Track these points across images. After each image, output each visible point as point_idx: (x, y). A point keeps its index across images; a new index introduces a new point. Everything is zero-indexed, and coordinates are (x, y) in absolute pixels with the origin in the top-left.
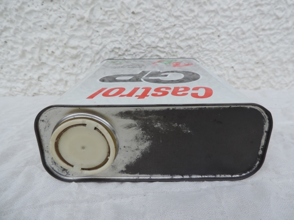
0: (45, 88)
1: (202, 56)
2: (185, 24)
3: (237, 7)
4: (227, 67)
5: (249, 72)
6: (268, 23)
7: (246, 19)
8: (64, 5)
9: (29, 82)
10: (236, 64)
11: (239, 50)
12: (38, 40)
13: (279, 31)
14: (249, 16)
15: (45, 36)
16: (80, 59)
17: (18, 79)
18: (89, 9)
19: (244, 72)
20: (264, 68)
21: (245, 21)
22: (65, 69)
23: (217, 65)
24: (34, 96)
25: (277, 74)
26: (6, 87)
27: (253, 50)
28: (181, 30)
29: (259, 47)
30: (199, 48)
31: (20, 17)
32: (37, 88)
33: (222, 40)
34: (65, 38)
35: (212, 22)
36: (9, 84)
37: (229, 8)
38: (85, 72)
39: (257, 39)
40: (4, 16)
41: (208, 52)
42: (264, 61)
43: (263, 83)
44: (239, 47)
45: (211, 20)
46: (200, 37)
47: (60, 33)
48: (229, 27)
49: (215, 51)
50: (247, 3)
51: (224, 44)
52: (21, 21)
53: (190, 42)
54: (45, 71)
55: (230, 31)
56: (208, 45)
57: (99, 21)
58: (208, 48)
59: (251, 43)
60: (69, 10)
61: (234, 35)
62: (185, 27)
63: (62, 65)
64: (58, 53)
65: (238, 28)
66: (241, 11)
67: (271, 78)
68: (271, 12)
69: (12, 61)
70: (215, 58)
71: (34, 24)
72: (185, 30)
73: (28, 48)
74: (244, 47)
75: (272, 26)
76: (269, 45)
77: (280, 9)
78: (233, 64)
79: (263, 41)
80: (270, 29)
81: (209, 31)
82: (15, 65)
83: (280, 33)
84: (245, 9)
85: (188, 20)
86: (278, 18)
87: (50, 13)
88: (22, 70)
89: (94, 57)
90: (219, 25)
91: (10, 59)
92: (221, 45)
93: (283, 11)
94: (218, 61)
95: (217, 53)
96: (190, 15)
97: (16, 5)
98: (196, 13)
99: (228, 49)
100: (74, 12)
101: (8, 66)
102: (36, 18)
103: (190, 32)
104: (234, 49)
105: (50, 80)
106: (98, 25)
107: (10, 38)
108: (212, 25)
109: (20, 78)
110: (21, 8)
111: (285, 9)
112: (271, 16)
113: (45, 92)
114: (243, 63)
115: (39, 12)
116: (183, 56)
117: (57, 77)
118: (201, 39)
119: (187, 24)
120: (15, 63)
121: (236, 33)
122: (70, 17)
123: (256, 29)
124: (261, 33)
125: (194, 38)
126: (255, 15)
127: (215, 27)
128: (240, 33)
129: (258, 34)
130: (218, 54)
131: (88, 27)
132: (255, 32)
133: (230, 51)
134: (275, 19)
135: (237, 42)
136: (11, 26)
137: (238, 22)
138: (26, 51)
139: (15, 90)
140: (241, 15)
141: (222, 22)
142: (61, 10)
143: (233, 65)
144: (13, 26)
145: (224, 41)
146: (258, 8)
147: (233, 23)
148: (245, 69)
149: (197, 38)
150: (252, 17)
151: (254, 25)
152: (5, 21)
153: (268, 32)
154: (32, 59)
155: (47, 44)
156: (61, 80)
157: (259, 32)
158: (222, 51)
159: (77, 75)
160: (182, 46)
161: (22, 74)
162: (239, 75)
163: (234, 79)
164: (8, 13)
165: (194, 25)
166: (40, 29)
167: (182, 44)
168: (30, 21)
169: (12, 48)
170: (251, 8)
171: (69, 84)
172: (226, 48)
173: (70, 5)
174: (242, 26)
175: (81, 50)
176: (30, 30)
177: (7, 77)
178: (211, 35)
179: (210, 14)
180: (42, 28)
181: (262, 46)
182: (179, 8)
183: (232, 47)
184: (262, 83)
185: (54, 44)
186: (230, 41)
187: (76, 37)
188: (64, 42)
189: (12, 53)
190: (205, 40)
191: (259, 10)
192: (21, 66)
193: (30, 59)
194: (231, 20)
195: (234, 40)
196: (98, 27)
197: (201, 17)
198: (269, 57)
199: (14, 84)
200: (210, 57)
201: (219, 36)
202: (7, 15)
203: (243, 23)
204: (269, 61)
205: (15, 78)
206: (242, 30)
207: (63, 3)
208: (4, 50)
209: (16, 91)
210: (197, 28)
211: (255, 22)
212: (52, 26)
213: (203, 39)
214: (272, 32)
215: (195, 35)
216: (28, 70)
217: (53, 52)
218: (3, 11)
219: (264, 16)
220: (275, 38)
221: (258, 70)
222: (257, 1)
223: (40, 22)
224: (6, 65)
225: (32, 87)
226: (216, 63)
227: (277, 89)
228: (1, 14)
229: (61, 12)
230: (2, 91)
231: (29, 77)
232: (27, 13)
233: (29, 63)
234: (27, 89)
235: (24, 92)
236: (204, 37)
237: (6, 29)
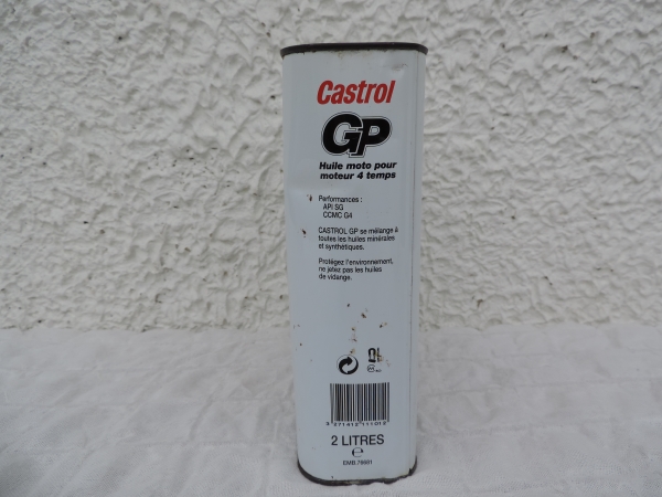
0: (166, 316)
1: (479, 255)
2: (444, 196)
3: (549, 163)
4: (536, 278)
5: (583, 287)
6: (616, 192)
7: (569, 185)
8: (213, 165)
9: (137, 304)
10: (553, 271)
11: (556, 243)
12: (160, 228)
13: (640, 206)
14: (574, 180)
15: (174, 220)
16: (238, 262)
17: (118, 298)
18: (259, 173)
19: (571, 287)
20: (614, 279)
21: (567, 189)
22: (209, 280)
23: (513, 274)
24: (144, 330)
25: (642, 291)
26: (94, 314)
27: (588, 245)
28: (436, 207)
29: (600, 237)
30: (475, 242)
31: (133, 187)
32: (153, 316)
33: (520, 225)
34: (213, 222)
35: (498, 192)
36: (100, 308)
37: (532, 165)
38: (246, 286)
39: (594, 223)
40: (104, 186)
41: (492, 249)
42: (612, 265)
43: (615, 308)
44: (558, 238)
45: (496, 188)
46: (476, 220)
47: (203, 215)
48: (533, 200)
49: (508, 246)
50: (569, 155)
51: (525, 233)
52: (134, 194)
53: (456, 230)
54: (170, 284)
55: (537, 207)
56: (492, 234)
57: (277, 193)
58: (491, 239)
59: (582, 231)
60: (223, 174)
61: (545, 216)
62: (444, 201)
63: (203, 274)
64: (197, 250)
65: (552, 202)
66: (557, 171)
67: (631, 299)
68: (621, 171)
69: (109, 266)
70: (508, 260)
71: (157, 199)
72: (445, 207)
73: (142, 243)
74: (568, 239)
75: (625, 197)
76: (620, 234)
77: (637, 163)
78: (546, 272)
79: (606, 226)
80: (621, 203)
81: (493, 209)
82: (114, 273)
83: (643, 210)
84: (564, 166)
85: (451, 189)
86: (636, 182)
87: (186, 180)
88: (126, 282)
89: (265, 258)
90: (512, 197)
91: (106, 262)
92: (519, 235)
93: (644, 168)
94: (515, 266)
95: (511, 251)
96: (453, 180)
97: (126, 167)
98: (465, 177)
99: (535, 242)
100: (230, 177)
101: (102, 274)
102: (160, 189)
103: (455, 211)
104: (547, 243)
105: (177, 300)
106: (274, 199)
107: (109, 225)
108: (499, 198)
109: (123, 297)
110: (135, 172)
111: (649, 164)
112: (621, 177)
113: (166, 324)
115: (167, 178)
116: (440, 256)
117: (192, 294)
118: (477, 223)
119: (449, 197)
120: (116, 269)
121: (550, 211)
122: (224, 187)
123: (591, 202)
124: (602, 211)
125: (463, 221)
126: (587, 178)
127: (506, 201)
128: (557, 212)
129: (595, 212)
130: (515, 253)
131: (256, 204)
132: (590, 209)
133: (540, 247)
134: (630, 183)
135: (553, 227)
136: (114, 203)
137: (552, 190)
138: (137, 247)
139: (110, 319)
140: (556, 177)
141: (518, 191)
142: (208, 174)
143: (546, 274)
144: (119, 204)
145: (524, 228)
146: (593, 163)
147: (542, 193)
148: (572, 282)
149: (468, 222)
150: (580, 182)
151: (586, 195)
152: (106, 194)
153: (617, 209)
154: (147, 262)
155: (178, 235)
156: (199, 301)
157: (598, 209)
158: (521, 246)
159: (230, 292)
160: (439, 238)
161: (127, 289)
162: (560, 293)
163: (548, 301)
164: (111, 182)
165: (461, 197)
166: (166, 208)
167: (440, 234)
168: (149, 194)
169: (112, 243)
170: (578, 164)
171: (213, 308)
172: (530, 240)
173: (225, 166)
174: (561, 198)
175: (241, 245)
176: (147, 210)
177: (98, 295)
178: (497, 216)
179: (493, 176)
180: (170, 206)
181: (606, 236)
182: (431, 167)
183: (542, 237)
184: (613, 310)
185: (190, 234)
186: (538, 226)
187: (233, 221)
188: (210, 232)
189: (112, 250)
190: (485, 226)
191: (594, 168)
192: (126, 275)
193: (144, 263)
194: (536, 186)
195: (546, 225)
196: (275, 203)
197: (476, 183)
198: (623, 258)
199: (109, 309)
200: (497, 258)
201: (513, 218)
202: (109, 185)
203: (562, 191)
204: (625, 264)
205: (112, 297)
206: (561, 207)
207: (212, 162)
208: (97, 246)
209: (112, 321)
210: (469, 203)
211: (587, 190)
212: (189, 203)
213: (482, 224)
214: (626, 208)
215: (464, 216)
216: (138, 283)
217: (186, 249)
218: (103, 177)
219: (605, 178)
220: (632, 219)
221: (601, 284)
222: (587, 152)
223: (167, 195)
224: (99, 272)
225: (142, 314)
226: (511, 269)
227: (646, 323)
228: (99, 183)
229: (207, 179)
230: (87, 321)
231: (138, 296)
232: (145, 181)
233: (141, 269)
234: (133, 318)
235: (128, 322)
236: (482, 220)
237: (105, 208)
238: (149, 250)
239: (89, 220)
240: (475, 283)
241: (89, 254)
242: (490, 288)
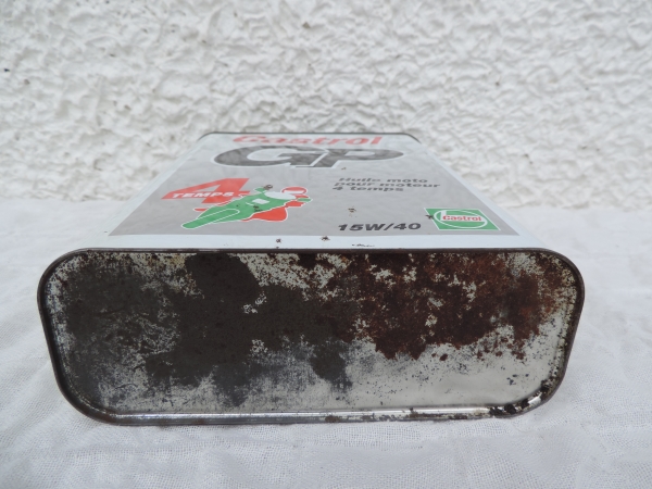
0: (107, 186)
1: (457, 128)
2: (422, 54)
3: (542, 20)
4: (515, 155)
5: (565, 167)
6: (613, 58)
7: (562, 47)
8: (154, 3)
9: (74, 170)
10: (535, 148)
11: (542, 117)
12: (95, 80)
13: (637, 77)
14: (568, 41)
15: (110, 71)
16: (186, 125)
17: (52, 163)
18: (208, 16)
19: (553, 168)
20: (599, 160)
21: (561, 52)
22: (153, 145)
23: (492, 150)
24: (83, 201)
25: (628, 175)
26: (25, 180)
27: (576, 120)
28: (412, 67)
29: (590, 111)
30: (453, 111)
31: (59, 27)
32: (92, 185)
33: (504, 93)
34: (155, 76)
35: (484, 52)
36: (31, 174)
37: (524, 20)
39: (586, 94)
40: (25, 25)
41: (471, 120)
42: (599, 144)
43: (596, 194)
44: (543, 110)
45: (482, 47)
46: (456, 85)
47: (144, 66)
48: (521, 64)
49: (489, 118)
50: (566, 11)
51: (509, 103)
52: (61, 36)
53: (432, 96)
54: (110, 148)
55: (524, 73)
56: (472, 103)
57: (230, 42)
58: (471, 109)
59: (571, 103)
60: (166, 16)
61: (533, 84)
62: (422, 61)
63: (146, 137)
64: (138, 109)
65: (542, 67)
66: (552, 29)
67: (614, 183)
68: (622, 34)
69: (39, 124)
70: (486, 134)
71: (89, 44)
72: (422, 68)
73: (75, 97)
74: (555, 112)
75: (623, 65)
76: (611, 109)
77: (641, 26)
78: (528, 149)
79: (598, 99)
80: (617, 72)
81: (476, 73)
82: (45, 133)
83: (640, 82)
84: (560, 24)
85: (430, 45)
86: (637, 47)
87: (124, 21)
88: (60, 144)
89: (217, 121)
90: (498, 59)
91: (34, 119)
92: (502, 105)
93: (647, 32)
94: (494, 141)
95: (492, 123)
96: (434, 35)
97: (50, 0)
98: (446, 31)
99: (518, 114)
100: (176, 20)
101: (31, 134)
102: (92, 31)
103: (432, 73)
104: (531, 116)
105: (120, 168)
106: (227, 50)
107: (35, 74)
108: (484, 60)
109: (56, 161)
110: (61, 9)
112: (621, 41)
114: (550, 147)
115: (100, 18)
116: (414, 127)
117: (136, 162)
118: (456, 89)
119: (427, 55)
120: (46, 129)
121: (538, 77)
122: (168, 32)
123: (585, 70)
124: (595, 80)
125: (442, 86)
126: (583, 40)
127: (490, 63)
128: (546, 79)
129: (588, 81)
130: (495, 125)
131: (206, 55)
132: (582, 77)
133: (523, 120)
134: (629, 49)
135: (540, 98)
136: (39, 47)
137: (543, 53)
138: (69, 102)
139: (44, 186)
140: (550, 37)
141: (505, 52)
142: (149, 15)
143: (527, 152)
144: (44, 48)
145: (508, 96)
146: (592, 22)
147: (532, 56)
148: (554, 162)
149: (447, 87)
150: (575, 44)
151: (580, 60)
153: (612, 79)
154: (82, 120)
155: (115, 89)
156: (143, 169)
157: (591, 78)
158: (503, 118)
160: (414, 106)
161: (60, 153)
162: (541, 174)
163: (528, 183)
164: (33, 19)
165: (441, 56)
166: (100, 55)
167: (414, 100)
168: (80, 37)
169: (41, 96)
170: (576, 22)
172: (513, 112)
173: (168, 5)
174: (552, 63)
175: (190, 105)
176: (79, 58)
177: (28, 158)
178: (479, 82)
179: (479, 32)
180: (105, 53)
181: (596, 111)
182: (409, 17)
183: (527, 109)
184: (594, 194)
185: (130, 89)
186: (524, 96)
187: (179, 76)
188: (153, 86)
189: (40, 105)
190: (465, 93)
191: (592, 28)
192: (58, 136)
193: (77, 121)
194: (526, 47)
195: (533, 95)
196: (228, 54)
197: (459, 40)
198: (612, 136)
199: (42, 175)
200: (475, 131)
201: (497, 84)
202: (31, 24)
203: (554, 55)
204: (612, 144)
205: (45, 161)
206: (551, 73)
208: (23, 100)
209: (46, 190)
210: (449, 65)
211: (581, 54)
212: (128, 50)
213: (462, 90)
214: (622, 79)
215: (443, 80)
216: (72, 145)
217: (127, 107)
218: (23, 14)
219: (603, 40)
220: (627, 91)
221: (585, 165)
222: (587, 7)
223: (101, 39)
224: (27, 131)
225: (80, 183)
226: (490, 145)
227: (627, 210)
228: (19, 21)
229: (148, 21)
230: (17, 188)
231: (74, 161)
232: (75, 20)
233: (75, 129)
234: (69, 187)
235: (64, 191)
236: (463, 86)
237: (28, 53)
238: (82, 107)
239: (10, 67)
240: (449, 159)
241: (13, 109)
242: (465, 166)
